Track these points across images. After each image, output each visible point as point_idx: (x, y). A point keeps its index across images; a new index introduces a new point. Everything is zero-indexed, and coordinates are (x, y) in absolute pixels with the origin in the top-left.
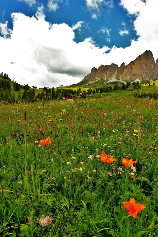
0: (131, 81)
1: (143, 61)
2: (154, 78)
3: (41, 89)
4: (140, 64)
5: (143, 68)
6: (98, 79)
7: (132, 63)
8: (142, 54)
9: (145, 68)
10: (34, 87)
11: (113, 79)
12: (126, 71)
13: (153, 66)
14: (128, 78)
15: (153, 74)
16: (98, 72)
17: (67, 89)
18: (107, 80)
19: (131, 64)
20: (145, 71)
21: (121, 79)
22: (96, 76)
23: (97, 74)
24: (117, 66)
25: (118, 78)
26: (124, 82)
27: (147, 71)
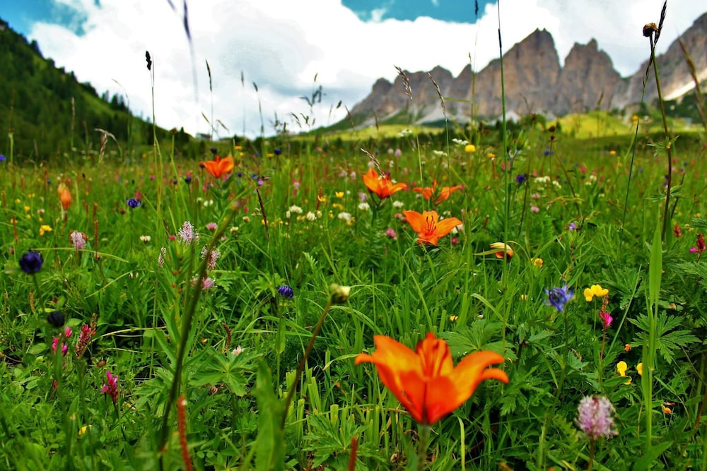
0: (492, 118)
1: (525, 60)
2: (559, 108)
3: (224, 142)
4: (518, 67)
5: (525, 79)
6: (392, 112)
7: (495, 65)
8: (525, 40)
9: (531, 78)
10: (203, 135)
11: (437, 113)
12: (478, 86)
13: (554, 75)
14: (482, 109)
15: (556, 98)
16: (392, 91)
17: (301, 139)
18: (420, 116)
19: (491, 68)
20: (533, 89)
21: (460, 111)
22: (387, 102)
23: (389, 97)
24: (448, 74)
25: (453, 110)
26: (469, 120)
27: (537, 89)
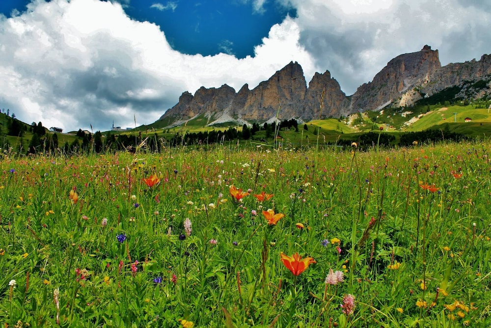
0: (262, 122)
1: (284, 83)
2: (306, 116)
3: (70, 134)
4: (279, 87)
5: (284, 96)
6: (193, 116)
7: (263, 85)
8: (283, 69)
9: (288, 96)
10: (55, 129)
11: (224, 118)
12: (250, 101)
13: (303, 93)
14: (255, 115)
15: (304, 109)
16: (193, 101)
17: (128, 134)
18: (213, 119)
19: (261, 87)
20: (289, 103)
21: (240, 116)
22: (189, 109)
23: (191, 106)
24: (232, 90)
25: (234, 115)
26: (246, 123)
27: (292, 103)
